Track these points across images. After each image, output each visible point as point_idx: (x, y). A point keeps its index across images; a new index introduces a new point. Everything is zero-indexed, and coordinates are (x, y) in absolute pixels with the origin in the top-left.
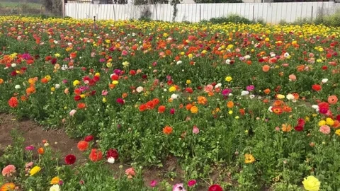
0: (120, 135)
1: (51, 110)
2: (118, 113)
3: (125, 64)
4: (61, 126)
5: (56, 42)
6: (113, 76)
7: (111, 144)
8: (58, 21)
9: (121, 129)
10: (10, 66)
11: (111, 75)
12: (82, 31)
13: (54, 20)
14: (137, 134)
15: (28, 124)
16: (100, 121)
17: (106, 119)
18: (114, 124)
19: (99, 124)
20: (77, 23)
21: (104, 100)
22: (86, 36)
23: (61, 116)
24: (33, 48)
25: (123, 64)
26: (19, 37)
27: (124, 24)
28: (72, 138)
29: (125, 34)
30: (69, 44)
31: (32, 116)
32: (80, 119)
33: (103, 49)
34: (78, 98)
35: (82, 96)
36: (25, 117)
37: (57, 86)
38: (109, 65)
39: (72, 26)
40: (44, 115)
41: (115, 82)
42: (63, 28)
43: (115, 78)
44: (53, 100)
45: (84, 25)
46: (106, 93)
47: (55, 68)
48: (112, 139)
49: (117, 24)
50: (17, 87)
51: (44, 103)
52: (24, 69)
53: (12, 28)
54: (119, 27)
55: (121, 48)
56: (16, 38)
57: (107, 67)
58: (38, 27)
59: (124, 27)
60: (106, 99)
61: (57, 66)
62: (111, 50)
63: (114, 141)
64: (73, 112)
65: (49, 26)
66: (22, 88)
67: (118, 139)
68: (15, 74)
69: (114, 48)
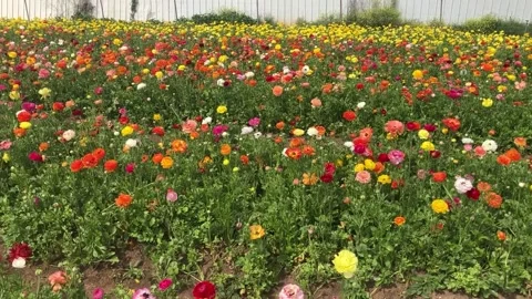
0: (39, 217)
2: (33, 178)
3: (44, 92)
6: (21, 115)
7: (23, 233)
9: (40, 206)
11: (18, 113)
14: (68, 212)
17: (12, 190)
18: (27, 198)
21: (6, 157)
25: (41, 92)
27: (44, 25)
29: (46, 42)
33: (4, 68)
38: (14, 95)
41: (25, 125)
43: (25, 118)
46: (9, 144)
48: (25, 224)
49: (33, 26)
54: (35, 30)
55: (37, 65)
57: (10, 99)
60: (10, 155)
62: (20, 69)
63: (28, 228)
67: (36, 224)
69: (25, 67)
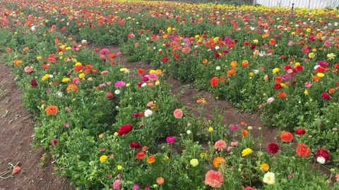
0: (321, 134)
1: (247, 94)
2: (322, 109)
3: (331, 56)
4: (255, 111)
5: (253, 29)
8: (251, 8)
9: (323, 127)
10: (213, 48)
11: (316, 67)
12: (278, 19)
13: (247, 7)
15: (225, 104)
16: (299, 114)
17: (307, 113)
18: (318, 120)
19: (299, 117)
20: (270, 10)
21: (306, 92)
22: (282, 24)
23: (256, 102)
24: (230, 32)
25: (329, 55)
26: (218, 22)
27: (323, 12)
28: (265, 126)
29: (326, 24)
30: (265, 31)
31: (229, 96)
32: (277, 108)
33: (301, 38)
34: (278, 87)
35: (282, 85)
36: (222, 97)
37: (257, 71)
38: (311, 55)
39: (266, 14)
40: (239, 98)
41: (320, 75)
42: (257, 15)
43: (319, 70)
44: (251, 85)
45: (277, 13)
46: (310, 85)
47: (254, 53)
49: (314, 13)
50: (218, 68)
51: (241, 87)
52: (226, 52)
53: (212, 14)
55: (323, 38)
56: (215, 24)
58: (234, 14)
59: (322, 16)
60: (309, 92)
61: (256, 52)
62: (312, 39)
64: (271, 100)
65: (243, 13)
66: (223, 70)
67: (319, 137)
68: (218, 56)
69: (315, 38)
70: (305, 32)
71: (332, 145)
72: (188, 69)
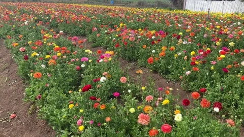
0: (221, 95)
1: (173, 69)
2: (222, 79)
3: (231, 44)
4: (178, 80)
5: (180, 25)
7: (213, 100)
8: (181, 12)
9: (222, 91)
10: (151, 38)
11: (220, 51)
12: (198, 19)
13: (178, 11)
14: (237, 97)
15: (157, 76)
16: (207, 82)
17: (212, 82)
18: (219, 86)
19: (207, 85)
20: (194, 14)
21: (212, 68)
22: (201, 23)
23: (179, 75)
24: (164, 28)
25: (230, 44)
26: (156, 21)
27: (231, 15)
28: (184, 91)
29: (231, 23)
30: (188, 27)
31: (160, 71)
32: (192, 78)
33: (213, 32)
34: (193, 64)
35: (196, 62)
36: (155, 72)
37: (180, 54)
38: (218, 43)
39: (190, 16)
40: (167, 72)
41: (223, 56)
42: (184, 17)
43: (222, 53)
44: (175, 63)
45: (199, 16)
46: (215, 63)
47: (179, 42)
48: (215, 97)
49: (225, 16)
50: (154, 51)
51: (169, 65)
52: (159, 40)
53: (152, 16)
54: (226, 18)
55: (228, 32)
56: (154, 22)
57: (216, 45)
58: (168, 15)
59: (230, 18)
60: (214, 67)
61: (180, 41)
62: (220, 33)
63: (216, 99)
64: (188, 72)
65: (175, 15)
66: (156, 53)
67: (219, 98)
68: (153, 43)
69: (223, 32)
70: (216, 29)
71: (228, 103)
72: (133, 52)
